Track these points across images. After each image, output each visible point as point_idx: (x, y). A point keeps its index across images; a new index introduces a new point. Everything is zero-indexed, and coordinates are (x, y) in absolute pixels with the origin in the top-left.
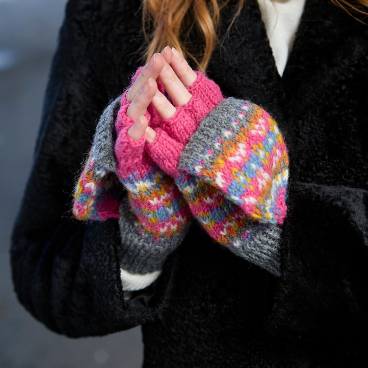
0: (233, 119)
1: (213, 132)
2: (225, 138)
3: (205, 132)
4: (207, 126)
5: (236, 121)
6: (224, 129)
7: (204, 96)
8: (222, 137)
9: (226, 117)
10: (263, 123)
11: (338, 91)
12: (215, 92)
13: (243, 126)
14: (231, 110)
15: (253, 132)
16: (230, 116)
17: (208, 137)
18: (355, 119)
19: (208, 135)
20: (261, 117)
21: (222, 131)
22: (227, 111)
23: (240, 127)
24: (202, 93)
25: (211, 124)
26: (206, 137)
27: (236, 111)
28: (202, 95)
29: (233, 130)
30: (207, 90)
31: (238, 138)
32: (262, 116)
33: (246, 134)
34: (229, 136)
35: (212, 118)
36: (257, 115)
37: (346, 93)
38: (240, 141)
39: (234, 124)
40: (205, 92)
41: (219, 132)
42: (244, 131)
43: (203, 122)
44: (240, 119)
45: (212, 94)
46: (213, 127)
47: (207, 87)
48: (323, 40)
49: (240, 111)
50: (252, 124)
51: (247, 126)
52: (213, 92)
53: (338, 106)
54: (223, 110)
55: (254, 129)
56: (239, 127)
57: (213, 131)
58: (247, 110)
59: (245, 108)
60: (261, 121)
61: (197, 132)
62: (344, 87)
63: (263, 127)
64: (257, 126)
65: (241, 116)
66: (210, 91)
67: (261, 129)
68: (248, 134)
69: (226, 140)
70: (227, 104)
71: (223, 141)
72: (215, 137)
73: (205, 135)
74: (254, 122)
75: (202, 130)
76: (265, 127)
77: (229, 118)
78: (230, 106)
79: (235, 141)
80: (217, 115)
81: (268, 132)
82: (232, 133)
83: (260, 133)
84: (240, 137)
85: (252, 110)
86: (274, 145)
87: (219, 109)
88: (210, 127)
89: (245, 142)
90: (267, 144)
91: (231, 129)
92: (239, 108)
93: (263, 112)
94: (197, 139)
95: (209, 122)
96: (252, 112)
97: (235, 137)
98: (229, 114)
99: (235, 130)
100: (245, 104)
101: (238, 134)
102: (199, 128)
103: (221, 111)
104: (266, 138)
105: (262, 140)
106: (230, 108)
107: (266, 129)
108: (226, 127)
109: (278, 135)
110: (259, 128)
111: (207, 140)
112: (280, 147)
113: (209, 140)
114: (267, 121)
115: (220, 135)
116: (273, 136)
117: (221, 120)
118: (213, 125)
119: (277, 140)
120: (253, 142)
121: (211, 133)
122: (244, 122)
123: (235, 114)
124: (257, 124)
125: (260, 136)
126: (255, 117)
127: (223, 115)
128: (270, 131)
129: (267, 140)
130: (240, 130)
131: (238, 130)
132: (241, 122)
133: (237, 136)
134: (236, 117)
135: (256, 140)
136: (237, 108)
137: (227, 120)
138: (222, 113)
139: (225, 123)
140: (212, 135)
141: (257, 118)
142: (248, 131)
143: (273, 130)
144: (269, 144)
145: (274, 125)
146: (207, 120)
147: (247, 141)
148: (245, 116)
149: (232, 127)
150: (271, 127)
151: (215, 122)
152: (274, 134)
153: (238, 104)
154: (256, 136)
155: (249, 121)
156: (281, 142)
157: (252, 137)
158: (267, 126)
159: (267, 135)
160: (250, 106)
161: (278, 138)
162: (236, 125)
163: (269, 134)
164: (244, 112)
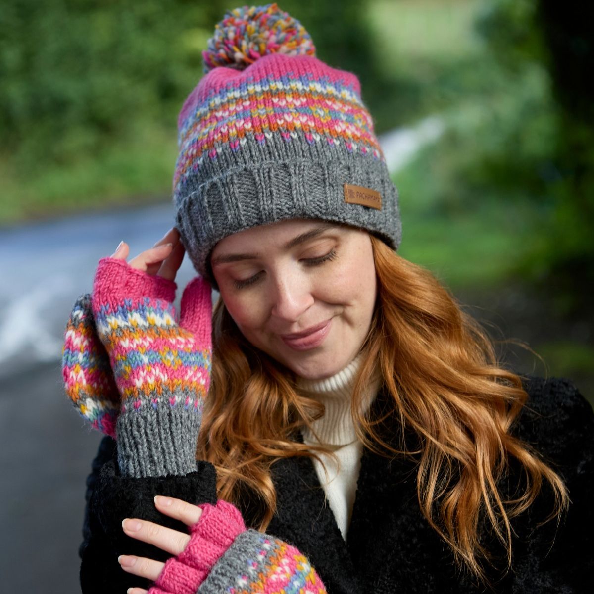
0: (250, 562)
1: (225, 582)
2: (239, 587)
3: (216, 582)
4: (219, 574)
5: (253, 565)
6: (239, 576)
7: (215, 531)
8: (236, 587)
9: (242, 560)
10: (287, 565)
11: (409, 545)
12: (227, 524)
13: (261, 572)
14: (250, 551)
15: (274, 577)
16: (247, 558)
17: (220, 588)
18: (431, 578)
19: (219, 585)
20: (286, 556)
21: (236, 579)
22: (245, 551)
23: (258, 573)
24: (211, 528)
25: (223, 571)
26: (217, 587)
27: (255, 553)
28: (213, 531)
29: (249, 577)
30: (217, 524)
31: (255, 586)
32: (287, 555)
33: (265, 581)
34: (244, 585)
35: (226, 562)
36: (279, 554)
37: (419, 546)
38: (257, 589)
39: (251, 570)
40: (215, 526)
41: (232, 581)
42: (262, 577)
43: (215, 568)
44: (259, 563)
45: (225, 527)
46: (226, 575)
47: (217, 520)
48: (385, 485)
49: (260, 551)
50: (274, 567)
51: (266, 571)
52: (225, 524)
53: (410, 563)
54: (240, 550)
55: (275, 573)
56: (256, 573)
57: (225, 580)
58: (268, 549)
59: (267, 546)
60: (285, 561)
61: (207, 581)
62: (415, 540)
63: (287, 569)
64: (279, 569)
65: (261, 558)
66: (221, 524)
68: (267, 580)
69: (240, 590)
70: (246, 541)
71: (237, 591)
72: (228, 587)
73: (216, 585)
74: (276, 563)
75: (214, 579)
76: (290, 567)
77: (246, 562)
78: (250, 544)
79: (251, 590)
80: (233, 558)
81: (295, 573)
82: (247, 581)
83: (282, 577)
84: (256, 585)
85: (274, 548)
86: (301, 587)
87: (235, 549)
88: (222, 574)
89: (263, 591)
90: (291, 589)
91: (247, 575)
92: (259, 547)
93: (288, 549)
94: (207, 590)
95: (222, 568)
96: (274, 551)
97: (251, 586)
98: (247, 555)
99: (252, 577)
100: (267, 541)
101: (254, 581)
102: (210, 576)
103: (238, 552)
104: (290, 581)
105: (284, 586)
106: (248, 547)
107: (291, 570)
108: (242, 574)
109: (310, 572)
110: (281, 571)
111: (219, 591)
112: (312, 586)
113: (220, 591)
114: (293, 560)
115: (233, 585)
116: (301, 576)
117: (237, 566)
118: (226, 572)
119: (307, 579)
120: (273, 590)
121: (223, 583)
122: (263, 566)
123: (254, 555)
124: (279, 566)
125: (281, 582)
126: (277, 557)
127: (239, 559)
128: (296, 571)
129: (292, 583)
130: (258, 576)
131: (255, 576)
132: (260, 566)
133: (253, 584)
134: (255, 559)
135: (276, 587)
136: (257, 546)
137: (244, 564)
138: (238, 555)
139: (240, 569)
140: (224, 585)
141: (279, 558)
142: (267, 577)
143: (302, 569)
144: (294, 588)
145: (303, 562)
146: (220, 565)
147: (264, 589)
148: (266, 557)
149: (248, 573)
150: (299, 566)
151: (229, 568)
152: (302, 574)
153: (258, 541)
154: (277, 583)
155: (270, 564)
156: (313, 579)
157: (271, 583)
158: (292, 566)
159: (292, 578)
160: (273, 543)
161: (309, 576)
162: (254, 570)
163: (295, 576)
164: (265, 552)
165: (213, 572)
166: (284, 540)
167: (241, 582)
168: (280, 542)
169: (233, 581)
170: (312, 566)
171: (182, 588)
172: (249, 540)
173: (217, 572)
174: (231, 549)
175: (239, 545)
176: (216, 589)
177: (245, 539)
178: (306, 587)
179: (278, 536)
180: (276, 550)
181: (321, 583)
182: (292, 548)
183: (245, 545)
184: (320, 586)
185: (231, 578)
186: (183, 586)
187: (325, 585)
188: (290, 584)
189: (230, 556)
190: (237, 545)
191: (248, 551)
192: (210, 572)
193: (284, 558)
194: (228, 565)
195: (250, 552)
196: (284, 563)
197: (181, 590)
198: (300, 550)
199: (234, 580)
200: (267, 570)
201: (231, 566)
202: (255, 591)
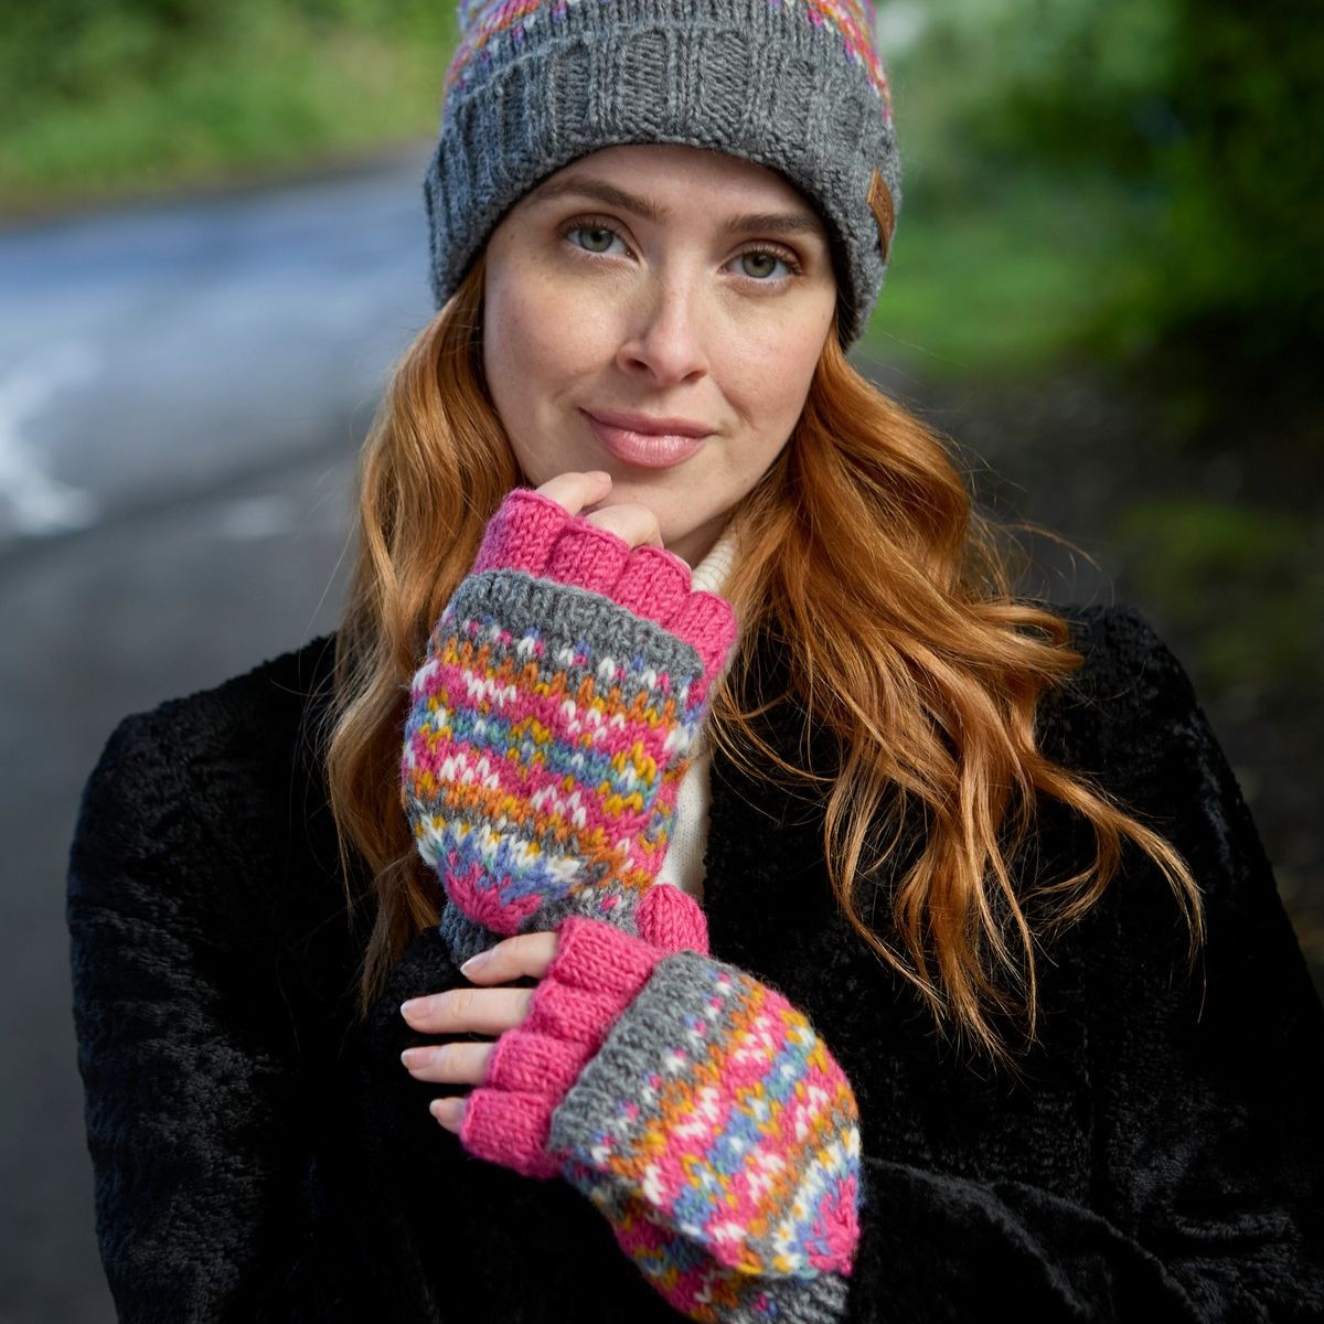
0: (691, 1020)
1: (640, 1061)
2: (670, 1074)
3: (620, 1061)
4: (626, 1044)
5: (698, 1027)
7: (596, 963)
8: (662, 1072)
9: (675, 1016)
10: (767, 1029)
13: (714, 1042)
14: (690, 996)
15: (740, 1056)
16: (684, 1013)
17: (628, 1073)
19: (627, 1068)
20: (763, 1012)
21: (662, 1056)
22: (680, 997)
23: (708, 1044)
24: (588, 958)
25: (636, 1038)
26: (623, 1071)
27: (700, 1001)
28: (592, 964)
29: (690, 1053)
31: (702, 1073)
32: (765, 1008)
33: (722, 1062)
34: (680, 1069)
35: (640, 1019)
36: (750, 1007)
38: (706, 1079)
39: (693, 1036)
42: (716, 1054)
43: (617, 1031)
44: (708, 1022)
49: (711, 998)
50: (740, 1034)
51: (726, 1042)
54: (668, 994)
55: (742, 1046)
56: (704, 1045)
57: (640, 1058)
58: (727, 993)
59: (723, 987)
60: (762, 1022)
61: (600, 1058)
63: (767, 1038)
64: (750, 1039)
65: (712, 1012)
67: (760, 1045)
68: (726, 1061)
69: (671, 1080)
70: (681, 975)
71: (664, 1082)
72: (645, 1072)
73: (619, 1067)
74: (744, 1026)
75: (614, 1055)
76: (772, 1036)
77: (682, 1020)
78: (689, 982)
79: (693, 1080)
80: (654, 1011)
81: (783, 1048)
82: (686, 1061)
83: (758, 1055)
84: (704, 1070)
85: (739, 994)
86: (797, 1079)
87: (657, 990)
88: (633, 1045)
89: (719, 1084)
90: (777, 1082)
91: (685, 1048)
92: (708, 988)
93: (767, 995)
94: (602, 1078)
95: (632, 1031)
96: (740, 1000)
97: (693, 1073)
98: (683, 1005)
99: (695, 1053)
100: (724, 976)
101: (700, 1063)
102: (606, 1047)
103: (666, 999)
104: (774, 1065)
105: (761, 1076)
106: (686, 988)
107: (775, 1042)
108: (674, 1045)
109: (814, 1048)
110: (756, 1043)
111: (626, 1081)
112: (822, 1078)
113: (630, 1081)
114: (778, 1020)
115: (657, 1068)
116: (797, 1054)
117: (664, 1028)
118: (640, 1039)
119: (811, 1061)
120: (738, 1081)
121: (635, 1063)
122: (717, 1030)
123: (698, 1007)
124: (750, 1031)
125: (756, 1066)
126: (746, 1013)
127: (667, 1012)
128: (786, 1044)
129: (779, 1070)
130: (708, 1052)
131: (702, 1051)
132: (711, 1029)
133: (698, 1068)
134: (700, 1014)
135: (746, 1076)
136: (703, 987)
137: (677, 1024)
138: (666, 1004)
139: (671, 1034)
140: (638, 1068)
141: (750, 1014)
142: (726, 1054)
143: (798, 1039)
144: (782, 1081)
145: (799, 1024)
146: (628, 1025)
147: (721, 1081)
148: (723, 1011)
149: (687, 1044)
150: (790, 1033)
151: (646, 1032)
152: (799, 1050)
153: (706, 975)
154: (747, 1068)
155: (731, 1028)
156: (822, 1063)
157: (735, 1069)
158: (776, 1033)
159: (777, 1060)
160: (736, 981)
161: (814, 1056)
162: (697, 1038)
163: (782, 1054)
164: (720, 1000)
165: (613, 1039)
166: (757, 978)
167: (674, 1063)
168: (750, 980)
169: (655, 1059)
170: (817, 1035)
171: (541, 1077)
172: (687, 973)
173: (621, 1039)
174: (648, 991)
175: (665, 983)
176: (620, 1075)
177: (677, 971)
178: (808, 1078)
179: (744, 968)
180: (743, 998)
181: (840, 1072)
182: (774, 995)
183: (679, 984)
184: (838, 1078)
185: (651, 1053)
186: (542, 1072)
187: (848, 1076)
188: (773, 1071)
189: (647, 1006)
190: (662, 984)
191: (687, 996)
192: (606, 1038)
193: (760, 1015)
194: (645, 1024)
195: (690, 1000)
196: (760, 1027)
197: (536, 1079)
198: (791, 1001)
199: (658, 1057)
200: (725, 1039)
201: (650, 1027)
202: (703, 1083)
